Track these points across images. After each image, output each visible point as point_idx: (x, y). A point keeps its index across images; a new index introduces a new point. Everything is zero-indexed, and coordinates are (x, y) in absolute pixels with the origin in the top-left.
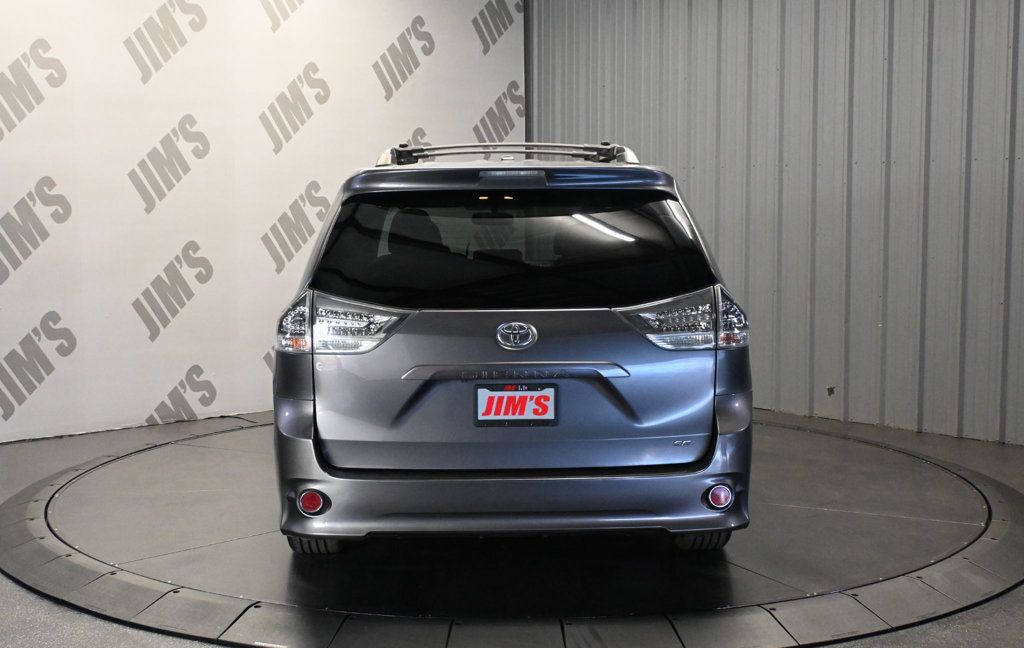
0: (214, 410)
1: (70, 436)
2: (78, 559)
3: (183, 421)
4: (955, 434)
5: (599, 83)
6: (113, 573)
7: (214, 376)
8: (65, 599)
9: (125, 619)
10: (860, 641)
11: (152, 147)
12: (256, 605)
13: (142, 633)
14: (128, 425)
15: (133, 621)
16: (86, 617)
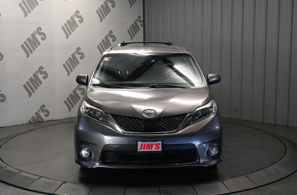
0: (49, 118)
1: (5, 127)
2: (9, 168)
3: (40, 122)
4: (274, 123)
5: (166, 16)
6: (20, 173)
7: (49, 108)
8: (5, 181)
9: (24, 188)
10: (249, 191)
11: (28, 37)
12: (65, 182)
13: (29, 192)
14: (22, 123)
15: (27, 188)
16: (12, 187)
